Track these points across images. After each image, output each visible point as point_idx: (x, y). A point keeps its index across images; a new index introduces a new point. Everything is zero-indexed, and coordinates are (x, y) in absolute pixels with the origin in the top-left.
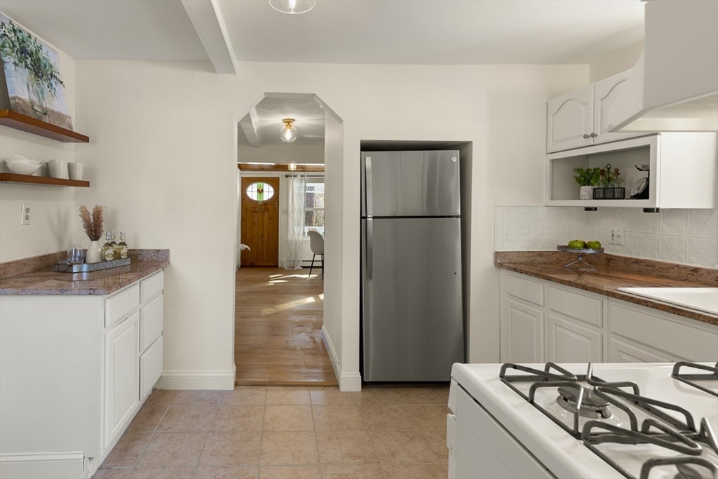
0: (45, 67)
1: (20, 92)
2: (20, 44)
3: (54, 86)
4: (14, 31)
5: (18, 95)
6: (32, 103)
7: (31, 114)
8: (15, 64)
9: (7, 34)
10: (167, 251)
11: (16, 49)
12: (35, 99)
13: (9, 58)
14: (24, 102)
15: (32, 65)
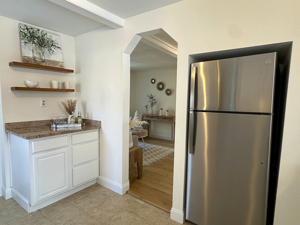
0: (48, 42)
1: (27, 54)
2: (30, 34)
3: (53, 49)
4: (27, 29)
5: (24, 55)
6: (34, 58)
7: (33, 62)
8: (25, 42)
9: (22, 31)
10: (100, 122)
11: (27, 37)
12: (37, 56)
13: (22, 41)
14: (28, 58)
15: (37, 42)
